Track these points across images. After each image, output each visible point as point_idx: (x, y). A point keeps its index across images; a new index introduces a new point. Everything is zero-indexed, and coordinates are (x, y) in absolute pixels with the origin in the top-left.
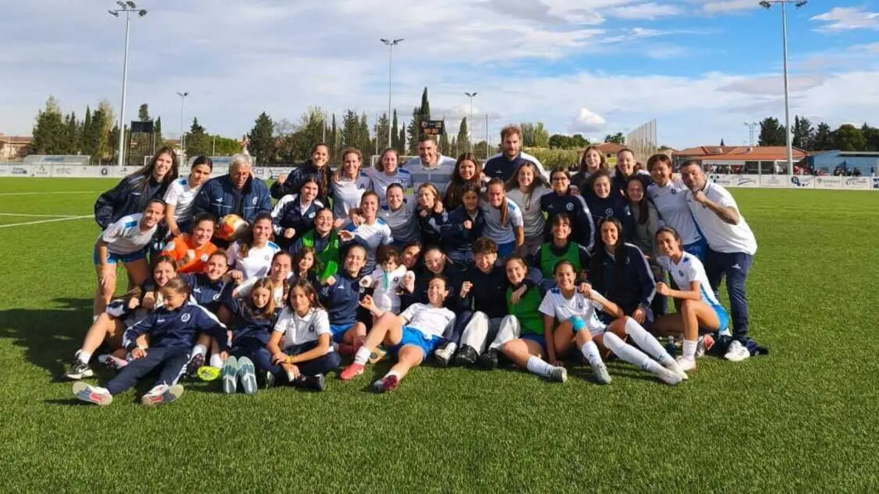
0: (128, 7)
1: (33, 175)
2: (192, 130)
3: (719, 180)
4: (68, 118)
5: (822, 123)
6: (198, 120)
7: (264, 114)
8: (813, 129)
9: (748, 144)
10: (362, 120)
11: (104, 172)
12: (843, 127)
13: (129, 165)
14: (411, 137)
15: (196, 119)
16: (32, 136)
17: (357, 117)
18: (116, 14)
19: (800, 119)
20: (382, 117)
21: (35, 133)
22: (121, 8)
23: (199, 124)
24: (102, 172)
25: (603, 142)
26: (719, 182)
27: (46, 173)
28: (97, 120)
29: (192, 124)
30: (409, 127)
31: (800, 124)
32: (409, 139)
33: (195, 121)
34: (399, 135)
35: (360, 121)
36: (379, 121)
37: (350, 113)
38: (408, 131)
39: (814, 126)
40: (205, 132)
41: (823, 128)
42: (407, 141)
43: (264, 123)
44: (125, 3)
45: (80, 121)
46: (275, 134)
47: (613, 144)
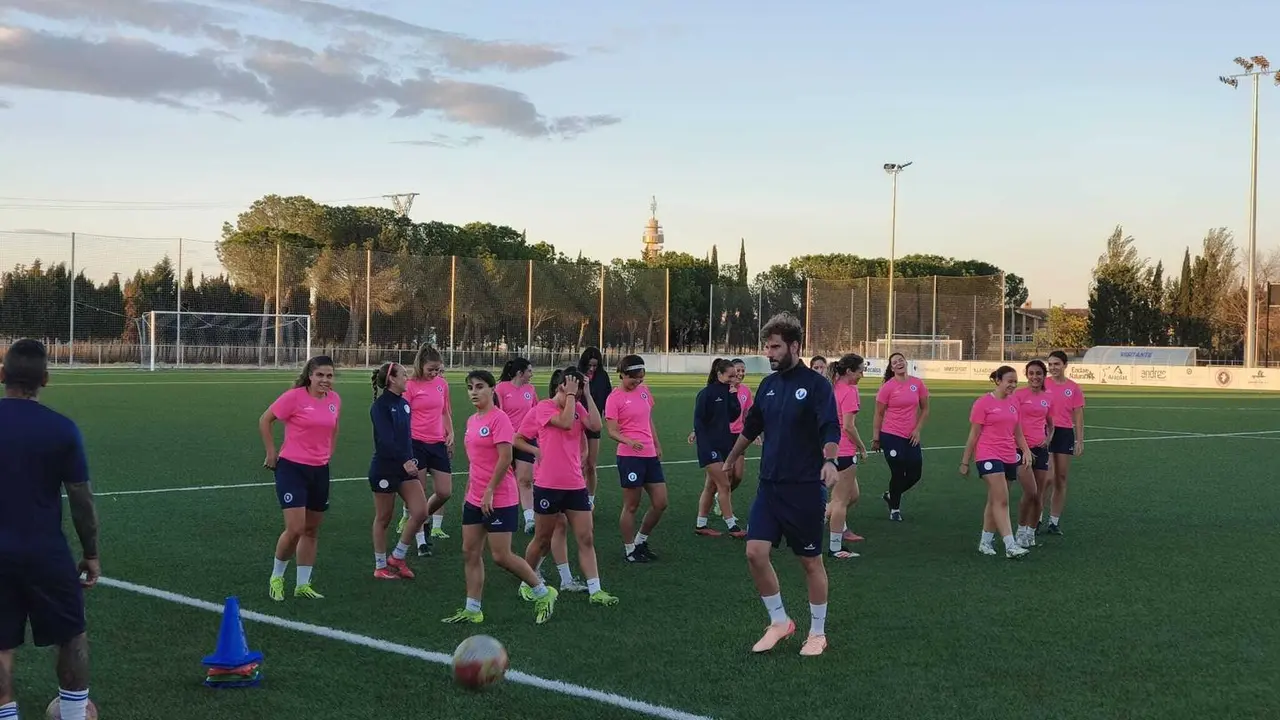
0: (1257, 68)
1: (1104, 381)
4: (1150, 272)
11: (1224, 377)
13: (1267, 366)
16: (1086, 306)
18: (1233, 82)
21: (1092, 303)
22: (1242, 69)
24: (1220, 379)
27: (1125, 378)
28: (1204, 275)
44: (1251, 62)
45: (1173, 279)
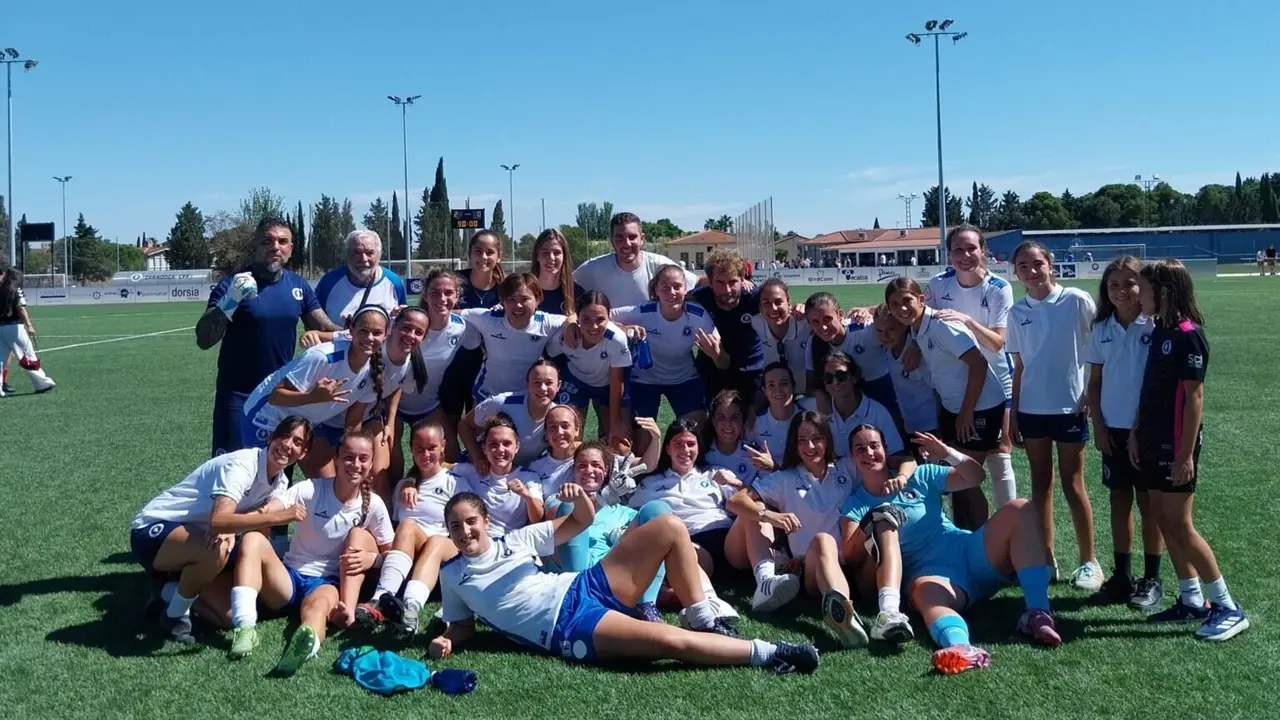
2: (77, 233)
3: (854, 275)
5: (1009, 192)
6: (84, 217)
7: (188, 206)
8: (996, 200)
9: (902, 226)
10: (344, 209)
12: (1037, 197)
14: (420, 232)
15: (81, 216)
17: (336, 206)
19: (979, 186)
20: (375, 203)
23: (88, 223)
25: (702, 230)
26: (854, 278)
29: (77, 223)
30: (418, 217)
31: (979, 194)
32: (417, 234)
33: (81, 220)
34: (401, 229)
35: (341, 210)
36: (371, 210)
37: (326, 200)
38: (416, 222)
39: (998, 196)
40: (97, 235)
41: (1010, 198)
42: (415, 238)
43: (189, 218)
46: (208, 234)
47: (716, 232)
